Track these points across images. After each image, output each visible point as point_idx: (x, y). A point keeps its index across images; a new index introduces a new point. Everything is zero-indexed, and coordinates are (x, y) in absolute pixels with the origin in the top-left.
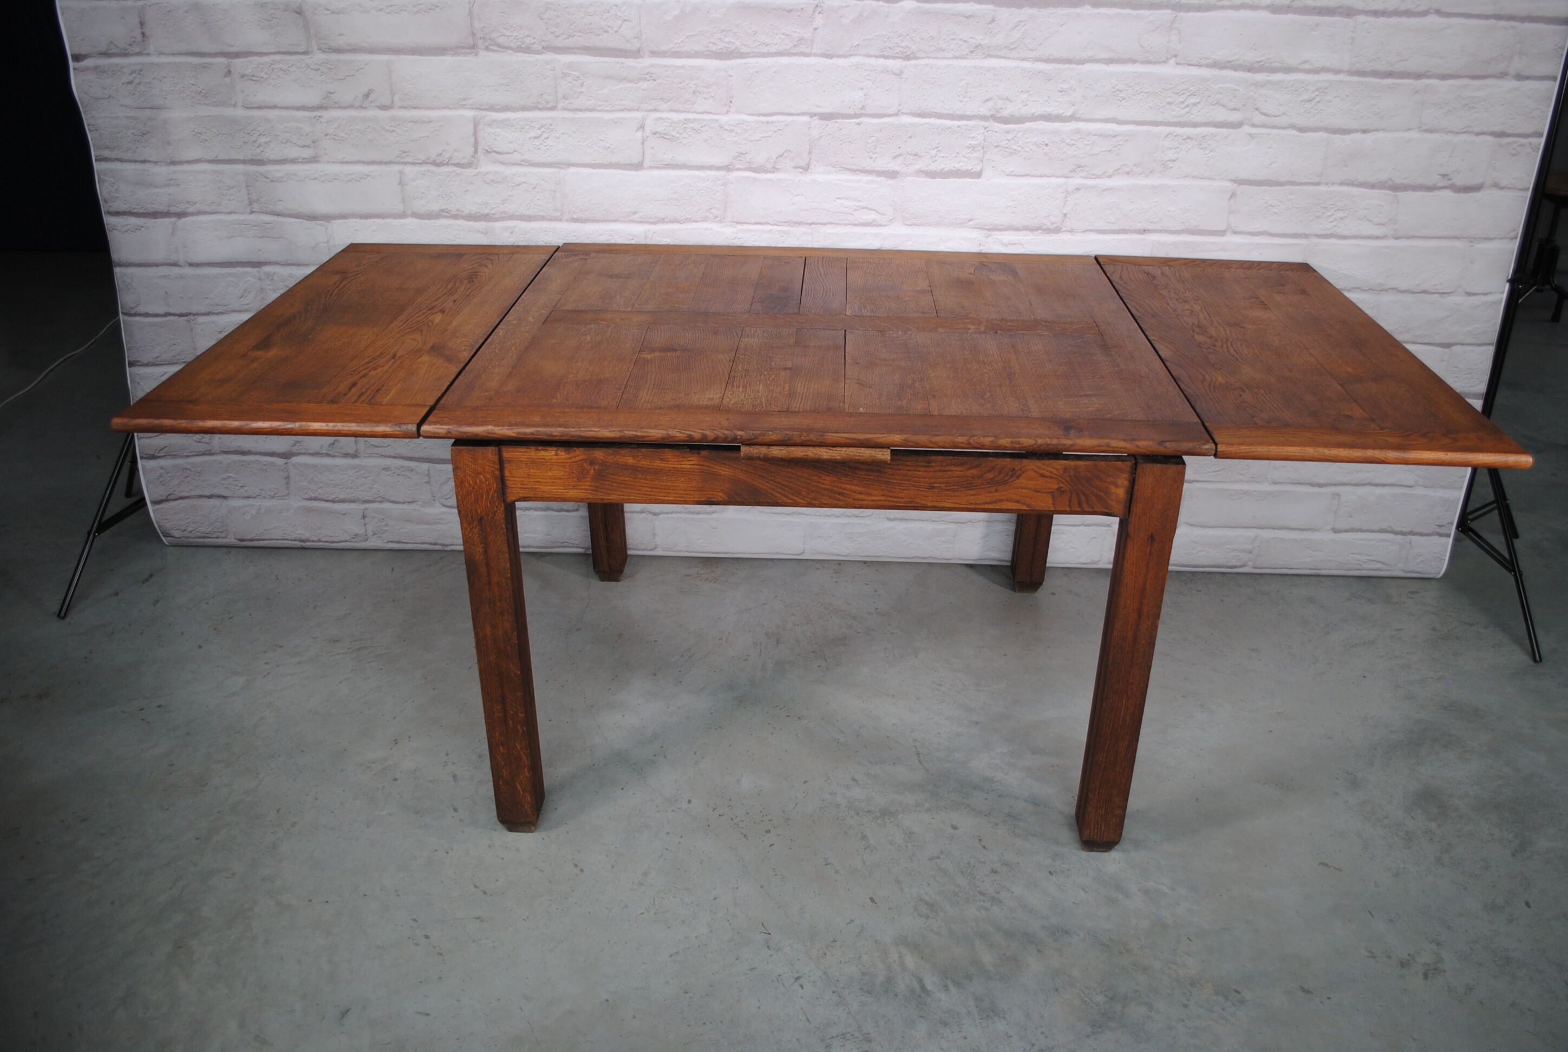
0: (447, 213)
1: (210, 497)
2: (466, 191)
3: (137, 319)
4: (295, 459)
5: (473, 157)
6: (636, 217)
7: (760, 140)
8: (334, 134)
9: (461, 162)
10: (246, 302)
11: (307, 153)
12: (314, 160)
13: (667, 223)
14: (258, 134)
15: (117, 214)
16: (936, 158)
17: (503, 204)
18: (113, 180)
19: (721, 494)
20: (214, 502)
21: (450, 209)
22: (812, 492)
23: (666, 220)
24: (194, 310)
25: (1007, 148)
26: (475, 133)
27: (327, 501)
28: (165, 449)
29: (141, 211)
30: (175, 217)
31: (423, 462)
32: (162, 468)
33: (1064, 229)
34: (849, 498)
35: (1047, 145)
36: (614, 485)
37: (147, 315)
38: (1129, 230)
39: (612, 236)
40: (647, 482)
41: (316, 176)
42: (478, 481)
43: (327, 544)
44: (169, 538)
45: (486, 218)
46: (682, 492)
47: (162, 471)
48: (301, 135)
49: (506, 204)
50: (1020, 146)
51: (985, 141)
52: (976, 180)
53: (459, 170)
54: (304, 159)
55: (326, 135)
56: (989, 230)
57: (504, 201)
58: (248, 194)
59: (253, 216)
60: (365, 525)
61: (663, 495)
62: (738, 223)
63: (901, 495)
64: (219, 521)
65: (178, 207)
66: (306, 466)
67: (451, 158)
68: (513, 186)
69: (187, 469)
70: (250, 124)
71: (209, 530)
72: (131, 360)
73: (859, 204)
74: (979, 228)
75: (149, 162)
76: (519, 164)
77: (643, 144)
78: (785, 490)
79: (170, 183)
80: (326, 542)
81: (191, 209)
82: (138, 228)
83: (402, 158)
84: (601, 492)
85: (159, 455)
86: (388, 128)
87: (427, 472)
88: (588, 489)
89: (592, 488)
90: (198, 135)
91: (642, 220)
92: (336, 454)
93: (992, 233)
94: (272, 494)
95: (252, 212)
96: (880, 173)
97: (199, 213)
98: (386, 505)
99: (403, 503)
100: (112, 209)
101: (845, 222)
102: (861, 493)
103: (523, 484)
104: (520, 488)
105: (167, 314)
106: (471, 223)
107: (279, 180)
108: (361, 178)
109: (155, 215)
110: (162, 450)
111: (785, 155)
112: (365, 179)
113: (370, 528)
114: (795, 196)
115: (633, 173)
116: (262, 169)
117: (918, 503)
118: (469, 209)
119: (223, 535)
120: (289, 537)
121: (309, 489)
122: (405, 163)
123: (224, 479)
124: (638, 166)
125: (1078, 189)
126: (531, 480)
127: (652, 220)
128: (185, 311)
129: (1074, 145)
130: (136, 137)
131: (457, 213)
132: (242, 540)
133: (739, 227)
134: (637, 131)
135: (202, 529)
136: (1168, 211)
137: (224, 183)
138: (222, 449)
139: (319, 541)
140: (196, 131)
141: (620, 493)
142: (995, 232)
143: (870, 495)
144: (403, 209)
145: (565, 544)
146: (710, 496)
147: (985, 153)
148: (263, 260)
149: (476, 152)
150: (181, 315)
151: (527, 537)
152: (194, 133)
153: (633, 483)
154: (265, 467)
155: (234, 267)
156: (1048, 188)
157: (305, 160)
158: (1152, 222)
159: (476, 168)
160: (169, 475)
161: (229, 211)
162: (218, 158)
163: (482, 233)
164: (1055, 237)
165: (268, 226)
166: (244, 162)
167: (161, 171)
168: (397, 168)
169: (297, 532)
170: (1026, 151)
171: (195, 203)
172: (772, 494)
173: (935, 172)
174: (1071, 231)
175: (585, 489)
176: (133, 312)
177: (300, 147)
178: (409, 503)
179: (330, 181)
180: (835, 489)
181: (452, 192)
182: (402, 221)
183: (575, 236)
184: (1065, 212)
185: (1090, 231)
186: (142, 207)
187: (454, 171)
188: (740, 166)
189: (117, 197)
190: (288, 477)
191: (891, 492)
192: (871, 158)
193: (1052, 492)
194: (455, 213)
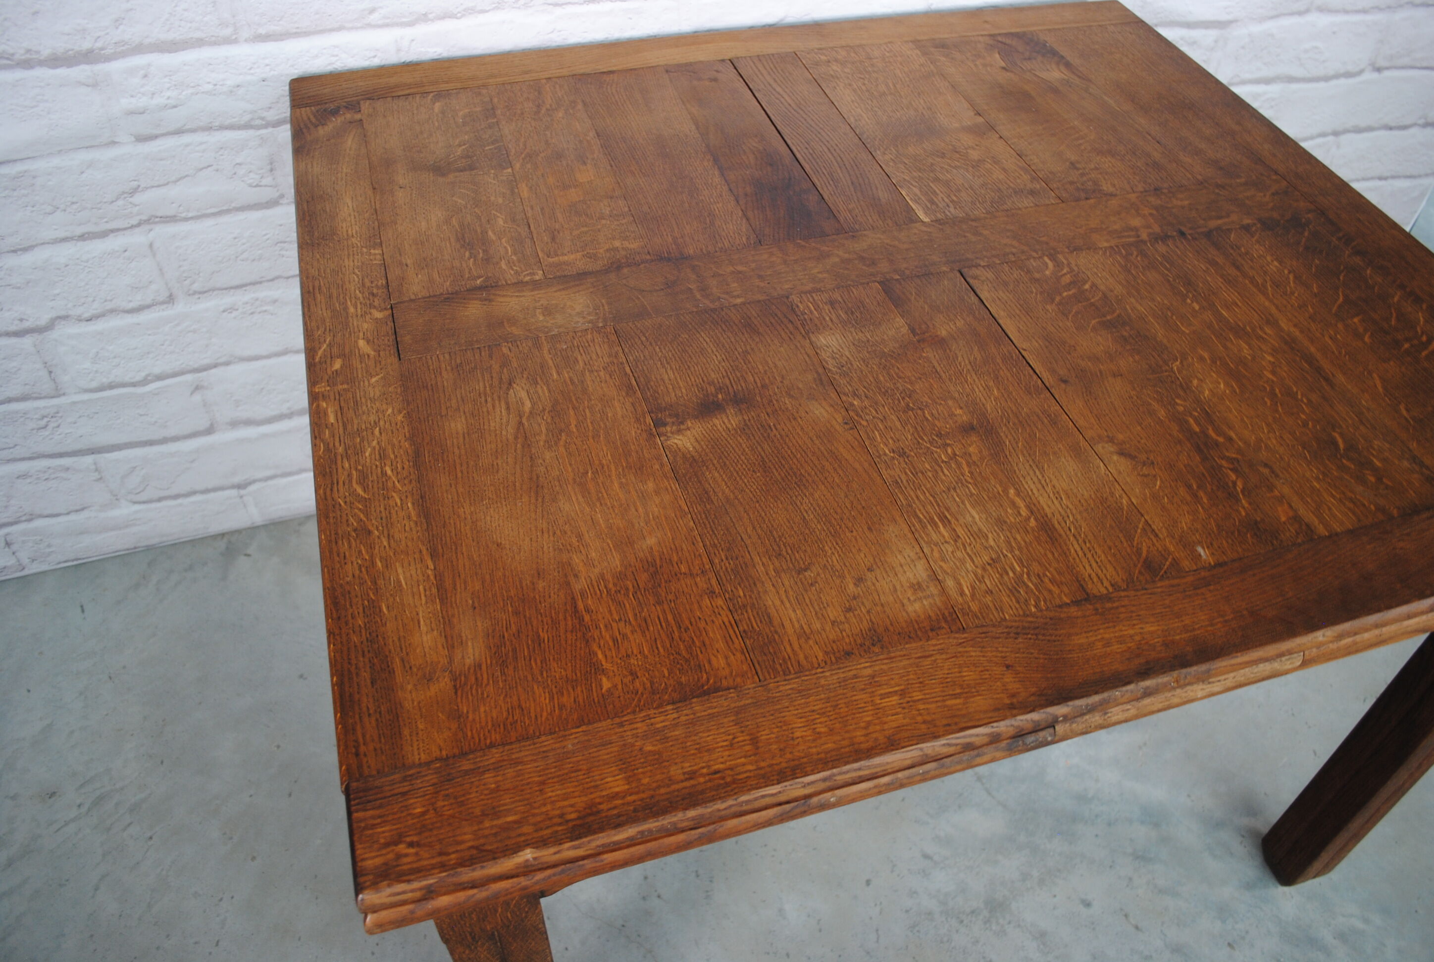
0: (8, 59)
2: (36, 13)
6: (374, 18)
13: (432, 20)
21: (12, 51)
23: (430, 16)
31: (83, 455)
39: (337, 56)
45: (88, 57)
49: (121, 27)
57: (117, 22)
60: (14, 553)
62: (556, 5)
87: (93, 467)
91: (388, 21)
98: (38, 523)
99: (68, 514)
106: (62, 72)
113: (24, 557)
127: (404, 20)
131: (28, 56)
133: (559, 11)
163: (88, 86)
178: (77, 511)
194: (23, 57)
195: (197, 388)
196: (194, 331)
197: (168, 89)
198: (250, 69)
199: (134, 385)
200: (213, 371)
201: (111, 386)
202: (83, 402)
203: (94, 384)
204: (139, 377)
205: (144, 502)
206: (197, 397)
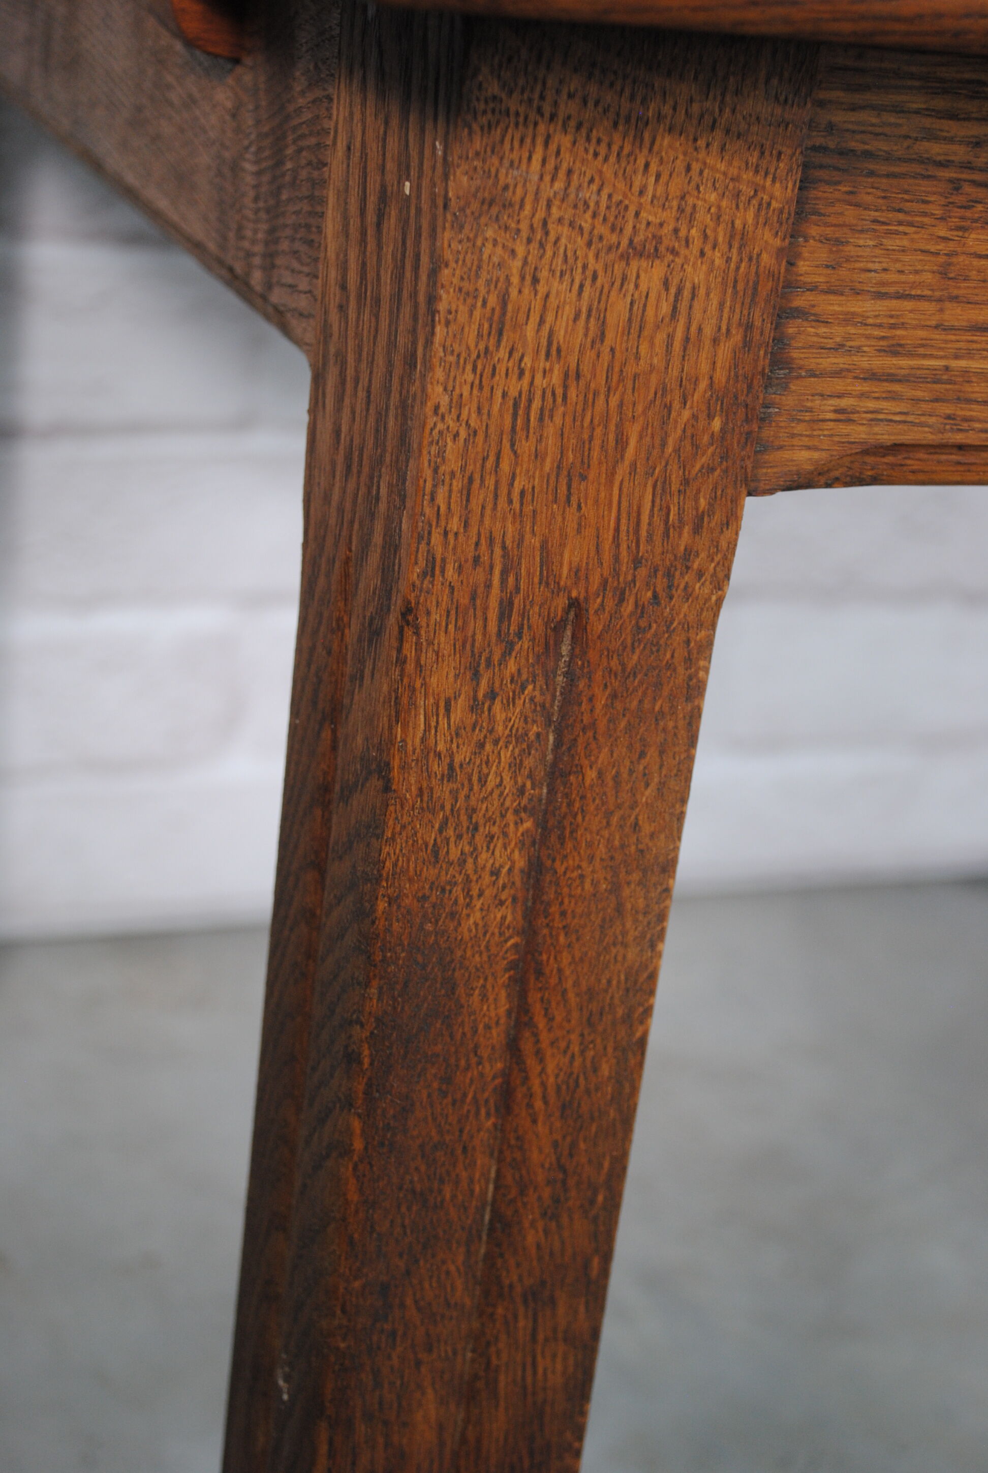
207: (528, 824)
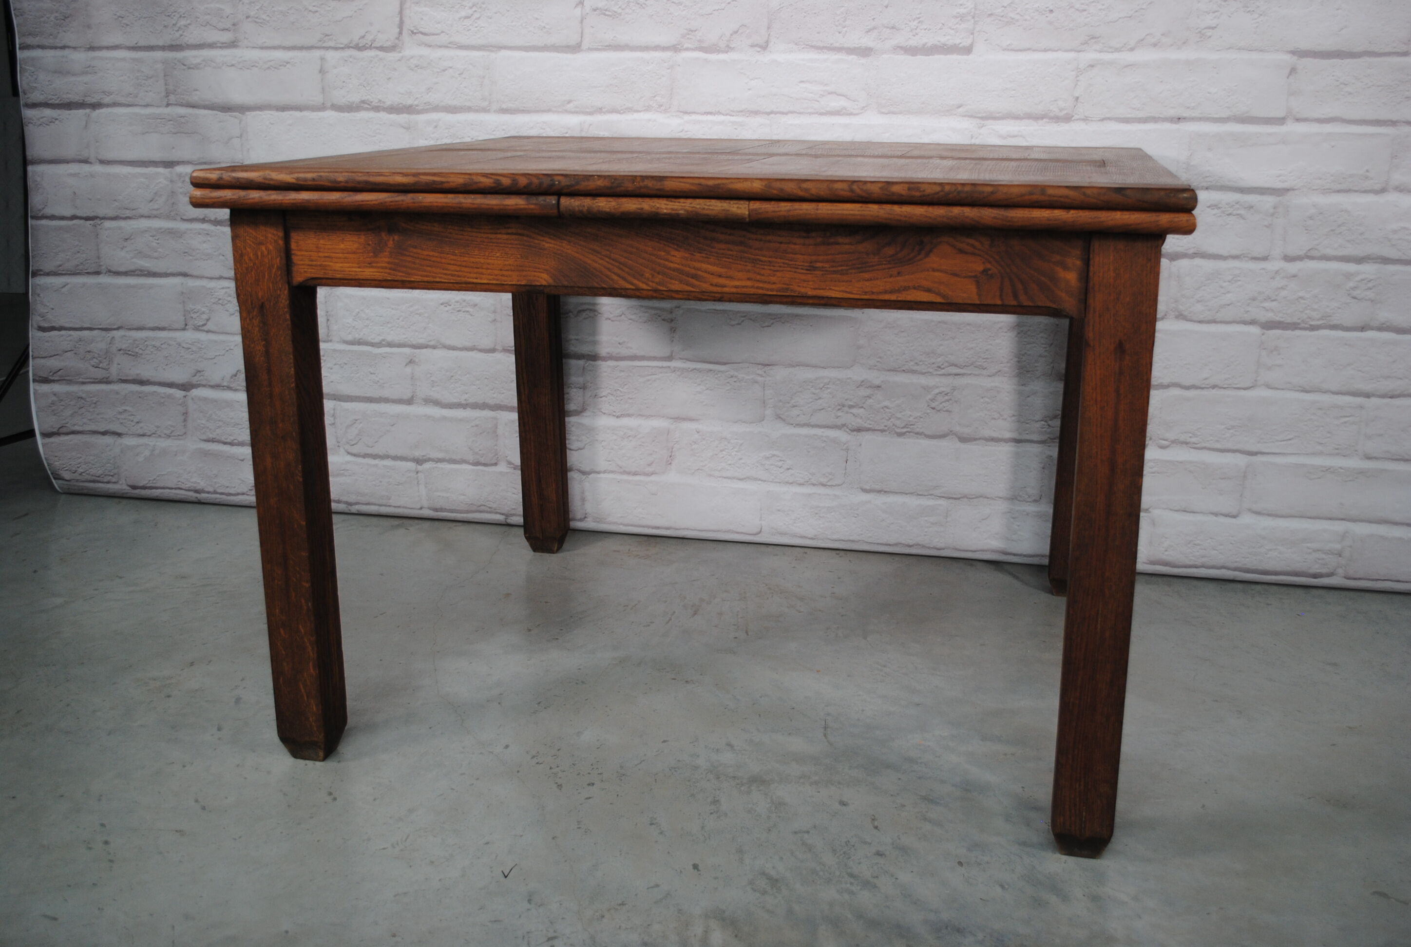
0: (369, 104)
1: (104, 433)
2: (389, 79)
3: (44, 222)
4: (195, 392)
5: (397, 39)
6: (570, 106)
7: (711, 14)
8: (256, 16)
9: (385, 45)
10: (156, 207)
11: (226, 37)
12: (233, 44)
13: (605, 113)
14: (179, 16)
15: (34, 106)
16: (917, 31)
17: (428, 94)
18: (32, 69)
19: (545, 276)
20: (108, 440)
21: (372, 100)
22: (659, 273)
23: (604, 110)
24: (101, 212)
25: (1002, 16)
26: (401, 12)
27: (225, 443)
28: (59, 373)
29: (57, 102)
30: (89, 108)
32: (55, 395)
33: (1076, 117)
34: (705, 282)
35: (1051, 11)
36: (417, 261)
37: (53, 217)
38: (1159, 118)
40: (455, 258)
41: (233, 62)
42: (259, 254)
43: (224, 497)
44: (60, 482)
45: (409, 109)
46: (496, 272)
47: (54, 398)
48: (222, 17)
49: (430, 94)
50: (1017, 14)
51: (976, 9)
52: (965, 57)
53: (381, 54)
54: (223, 43)
55: (247, 17)
56: (982, 118)
57: (429, 90)
58: (166, 84)
59: (169, 110)
61: (475, 275)
63: (773, 279)
64: (111, 461)
65: (93, 98)
66: (205, 400)
67: (375, 41)
68: (438, 72)
69: (81, 398)
70: (171, 5)
71: (100, 472)
72: (34, 269)
73: (825, 88)
74: (971, 116)
75: (69, 47)
76: (446, 47)
77: (582, 22)
78: (623, 271)
79: (89, 70)
80: (222, 494)
81: (107, 100)
82: (53, 120)
83: (325, 42)
84: (402, 272)
85: (52, 378)
86: (311, 8)
87: (332, 412)
88: (386, 268)
89: (393, 266)
90: (120, 19)
91: (578, 110)
92: (238, 388)
93: (986, 122)
94: (168, 432)
95: (168, 105)
96: (850, 51)
97: (115, 104)
100: (30, 101)
101: (809, 111)
102: (720, 276)
103: (312, 261)
104: (309, 265)
105: (74, 217)
106: (393, 116)
107: (196, 67)
108: (281, 66)
109: (69, 106)
110: (55, 373)
111: (740, 31)
112: (285, 66)
114: (752, 80)
115: (569, 56)
116: (179, 55)
117: (795, 292)
118: (391, 99)
119: (114, 480)
120: (183, 486)
121: (208, 428)
122: (327, 48)
123: (120, 413)
124: (575, 48)
125: (1092, 66)
126: (321, 254)
127: (588, 110)
128: (92, 214)
129: (1085, 10)
130: (58, 21)
131: (379, 104)
132: (134, 487)
134: (576, 7)
135: (93, 471)
136: (1209, 93)
137: (142, 72)
138: (120, 378)
139: (215, 492)
140: (118, 14)
141: (424, 273)
142: (990, 122)
143: (731, 278)
144: (322, 102)
145: (483, 507)
146: (531, 278)
147: (976, 23)
148: (176, 160)
149: (400, 33)
150: (87, 219)
151: (440, 496)
152: (116, 17)
153: (439, 260)
154: (162, 400)
155: (146, 167)
156: (1054, 65)
157: (224, 45)
158: (1188, 108)
159: (400, 52)
160: (62, 403)
161: (145, 104)
162: (138, 45)
163: (405, 128)
164: (1064, 127)
165: (183, 120)
166: (163, 48)
167: (79, 57)
168: (318, 53)
169: (192, 480)
170: (1026, 20)
171: (110, 93)
172: (607, 276)
173: (916, 47)
174: (1085, 119)
175: (382, 268)
176: (40, 215)
177: (220, 30)
179: (248, 69)
180: (688, 269)
181: (374, 81)
182: (321, 114)
183: (504, 130)
184: (1077, 95)
185: (1109, 119)
186: (58, 98)
187: (377, 56)
188: (690, 46)
189: (36, 87)
190: (186, 414)
191: (759, 274)
192: (839, 33)
193: (975, 277)
194: (376, 104)
195: (411, 362)
196: (420, 314)
197: (446, 137)
198: (493, 131)
199: (373, 345)
200: (424, 350)
201: (360, 342)
202: (340, 351)
203: (350, 338)
204: (377, 340)
205: (355, 455)
206: (409, 370)
207: (264, 343)
